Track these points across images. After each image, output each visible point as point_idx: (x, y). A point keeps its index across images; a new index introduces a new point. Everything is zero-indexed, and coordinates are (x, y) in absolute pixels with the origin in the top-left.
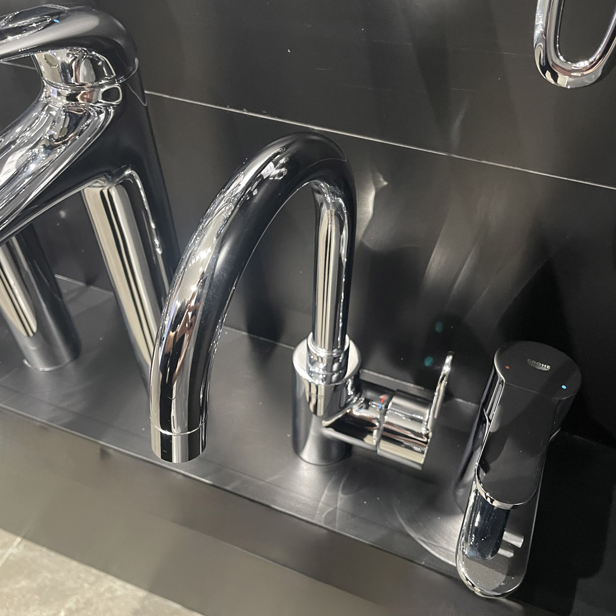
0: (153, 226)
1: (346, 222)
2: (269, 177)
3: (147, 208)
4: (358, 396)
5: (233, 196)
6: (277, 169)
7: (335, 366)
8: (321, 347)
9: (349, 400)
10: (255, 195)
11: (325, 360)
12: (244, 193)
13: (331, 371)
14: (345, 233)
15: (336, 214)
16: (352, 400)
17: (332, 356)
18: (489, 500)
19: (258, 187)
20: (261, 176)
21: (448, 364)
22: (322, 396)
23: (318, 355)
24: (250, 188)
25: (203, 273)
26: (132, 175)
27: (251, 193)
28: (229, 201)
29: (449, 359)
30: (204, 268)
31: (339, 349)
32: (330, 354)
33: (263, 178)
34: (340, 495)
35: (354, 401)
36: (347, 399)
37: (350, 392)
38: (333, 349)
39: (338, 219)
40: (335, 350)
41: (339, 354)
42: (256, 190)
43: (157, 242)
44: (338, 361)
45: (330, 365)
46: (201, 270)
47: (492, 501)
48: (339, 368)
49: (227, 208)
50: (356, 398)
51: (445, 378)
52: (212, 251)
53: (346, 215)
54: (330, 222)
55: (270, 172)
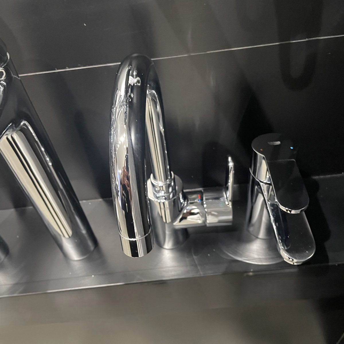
0: (43, 149)
1: (158, 101)
2: (134, 84)
3: (37, 140)
4: (186, 201)
5: (121, 103)
6: (135, 78)
7: (170, 190)
8: (160, 181)
9: (182, 205)
10: (133, 97)
11: (164, 187)
12: (127, 98)
13: (169, 192)
14: (158, 107)
15: (152, 99)
16: (184, 205)
17: (167, 184)
18: (289, 212)
19: (132, 92)
20: (130, 85)
21: (230, 161)
22: (167, 208)
23: (159, 185)
24: (128, 94)
25: (127, 148)
26: (25, 124)
27: (130, 96)
28: (121, 106)
29: (230, 159)
30: (126, 145)
31: (169, 179)
32: (165, 183)
33: (131, 85)
34: (195, 257)
35: (185, 205)
36: (181, 205)
37: (182, 200)
38: (167, 179)
39: (153, 102)
40: (168, 180)
41: (171, 182)
42: (132, 94)
43: (48, 159)
44: (171, 185)
45: (167, 189)
46: (125, 147)
47: (290, 211)
48: (173, 190)
49: (122, 110)
50: (186, 202)
51: (232, 169)
52: (126, 135)
53: (157, 98)
54: (149, 104)
55: (133, 81)
